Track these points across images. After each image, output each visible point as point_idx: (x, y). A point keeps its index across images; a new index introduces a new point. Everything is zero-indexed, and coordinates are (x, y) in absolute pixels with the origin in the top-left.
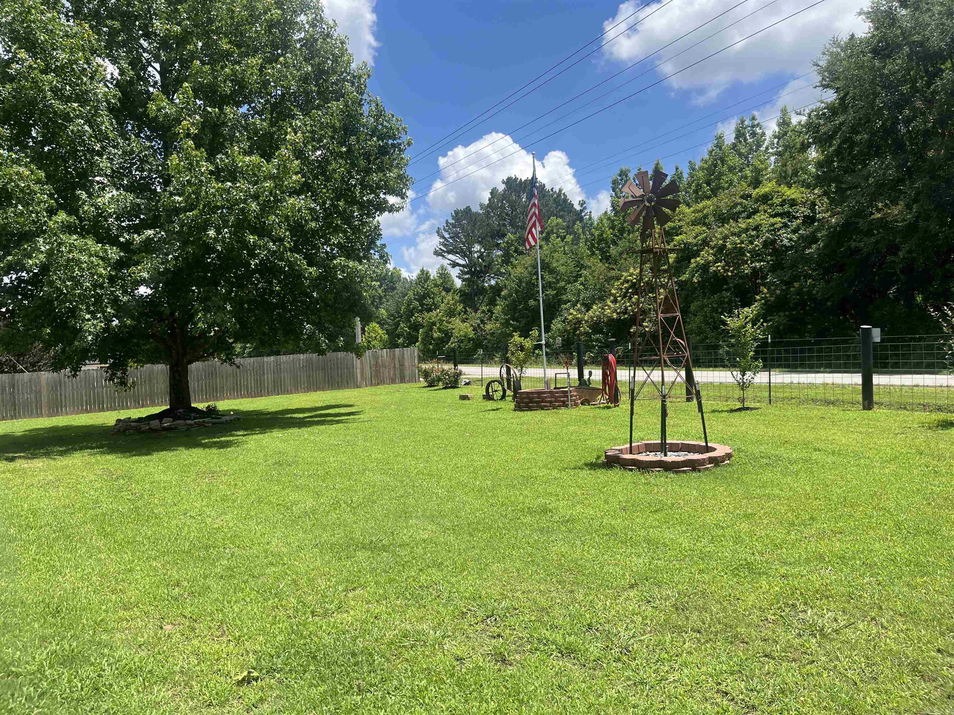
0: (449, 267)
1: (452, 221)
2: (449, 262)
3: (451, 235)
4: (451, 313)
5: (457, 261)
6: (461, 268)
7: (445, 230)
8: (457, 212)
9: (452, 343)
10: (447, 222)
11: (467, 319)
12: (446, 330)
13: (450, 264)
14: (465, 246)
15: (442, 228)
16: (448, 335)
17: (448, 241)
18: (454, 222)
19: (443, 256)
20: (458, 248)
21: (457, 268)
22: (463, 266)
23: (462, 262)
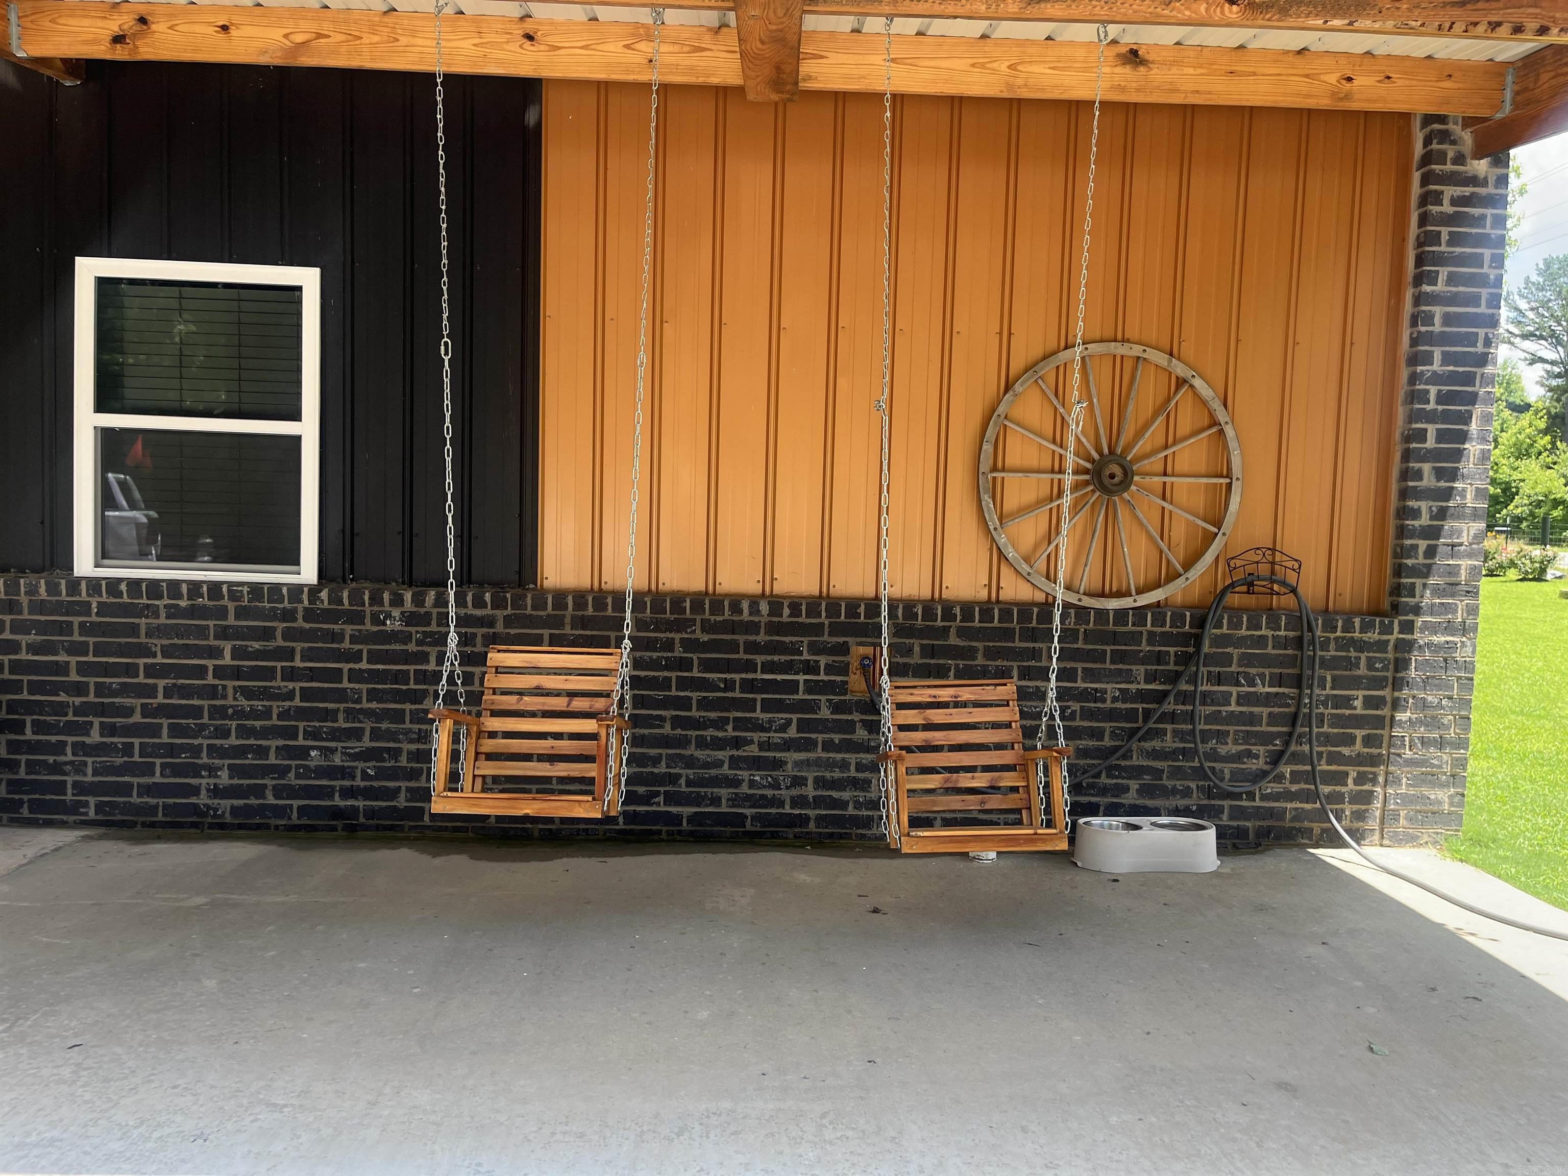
0: (1522, 365)
1: (1534, 278)
2: (1523, 355)
3: (1534, 304)
4: (1522, 452)
5: (1539, 354)
6: (1548, 367)
7: (1522, 296)
8: (1548, 263)
9: (1517, 507)
10: (1527, 280)
11: (1555, 463)
12: (1508, 483)
13: (1526, 359)
14: (1560, 325)
15: (1516, 291)
16: (1508, 493)
17: (1524, 316)
18: (1541, 280)
19: (1512, 344)
20: (1544, 329)
21: (1539, 366)
22: (1553, 363)
23: (1551, 355)
